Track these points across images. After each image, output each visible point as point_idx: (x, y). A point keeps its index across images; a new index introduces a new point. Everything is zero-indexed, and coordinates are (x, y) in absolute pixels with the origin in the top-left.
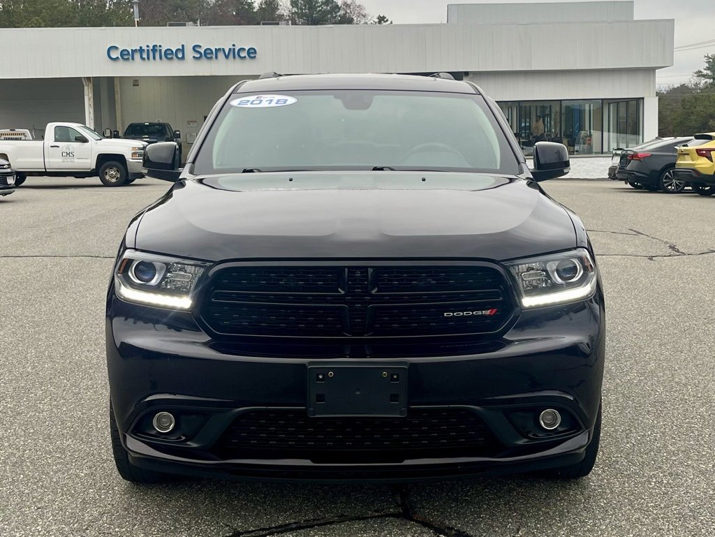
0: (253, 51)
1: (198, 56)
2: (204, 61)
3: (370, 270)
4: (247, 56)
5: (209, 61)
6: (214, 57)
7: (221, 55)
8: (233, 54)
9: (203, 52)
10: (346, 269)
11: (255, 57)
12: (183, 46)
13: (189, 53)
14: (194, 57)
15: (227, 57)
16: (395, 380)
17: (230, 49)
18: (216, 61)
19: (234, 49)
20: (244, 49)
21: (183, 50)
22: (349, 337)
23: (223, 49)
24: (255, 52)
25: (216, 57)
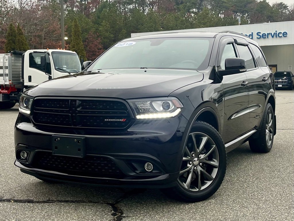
0: (285, 33)
1: (259, 37)
2: (262, 39)
3: (77, 101)
4: (282, 36)
5: (264, 39)
6: (267, 37)
7: (270, 36)
8: (276, 35)
9: (261, 36)
10: (70, 100)
11: (286, 36)
12: (252, 33)
13: (255, 36)
14: (257, 38)
15: (273, 37)
16: (79, 143)
17: (274, 33)
18: (268, 39)
19: (276, 33)
20: (281, 33)
21: (252, 35)
22: (72, 127)
23: (271, 33)
24: (287, 34)
25: (268, 37)
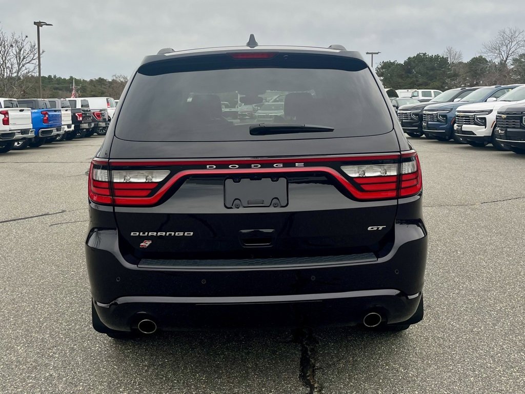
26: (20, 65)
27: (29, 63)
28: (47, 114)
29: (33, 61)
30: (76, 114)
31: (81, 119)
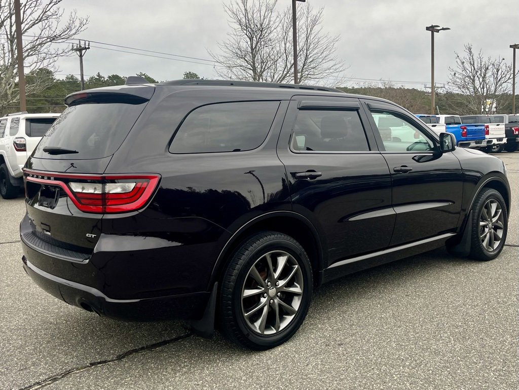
26: (497, 84)
27: (505, 82)
28: (465, 128)
29: (509, 81)
30: (513, 129)
31: (517, 133)
